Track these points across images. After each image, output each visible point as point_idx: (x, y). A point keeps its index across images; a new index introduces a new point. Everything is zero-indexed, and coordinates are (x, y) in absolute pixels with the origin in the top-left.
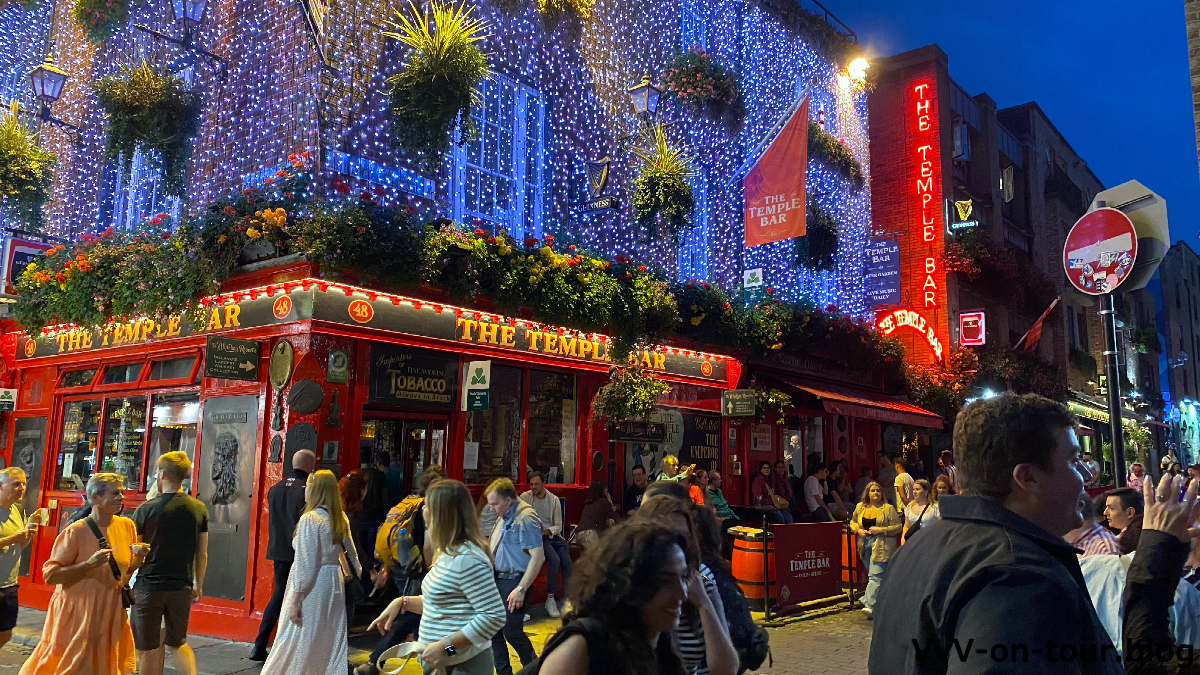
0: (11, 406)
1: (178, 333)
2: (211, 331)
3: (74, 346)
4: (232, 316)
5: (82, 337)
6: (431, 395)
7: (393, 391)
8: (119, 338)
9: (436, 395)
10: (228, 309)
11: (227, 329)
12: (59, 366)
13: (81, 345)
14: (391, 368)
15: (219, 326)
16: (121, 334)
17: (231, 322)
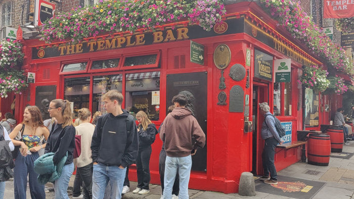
0: (33, 81)
1: (144, 43)
2: (168, 42)
3: (70, 51)
4: (183, 34)
5: (75, 48)
6: (267, 74)
7: (259, 72)
8: (101, 47)
10: (180, 30)
11: (180, 40)
12: (62, 61)
13: (75, 51)
14: (259, 60)
15: (173, 38)
16: (102, 45)
17: (182, 36)
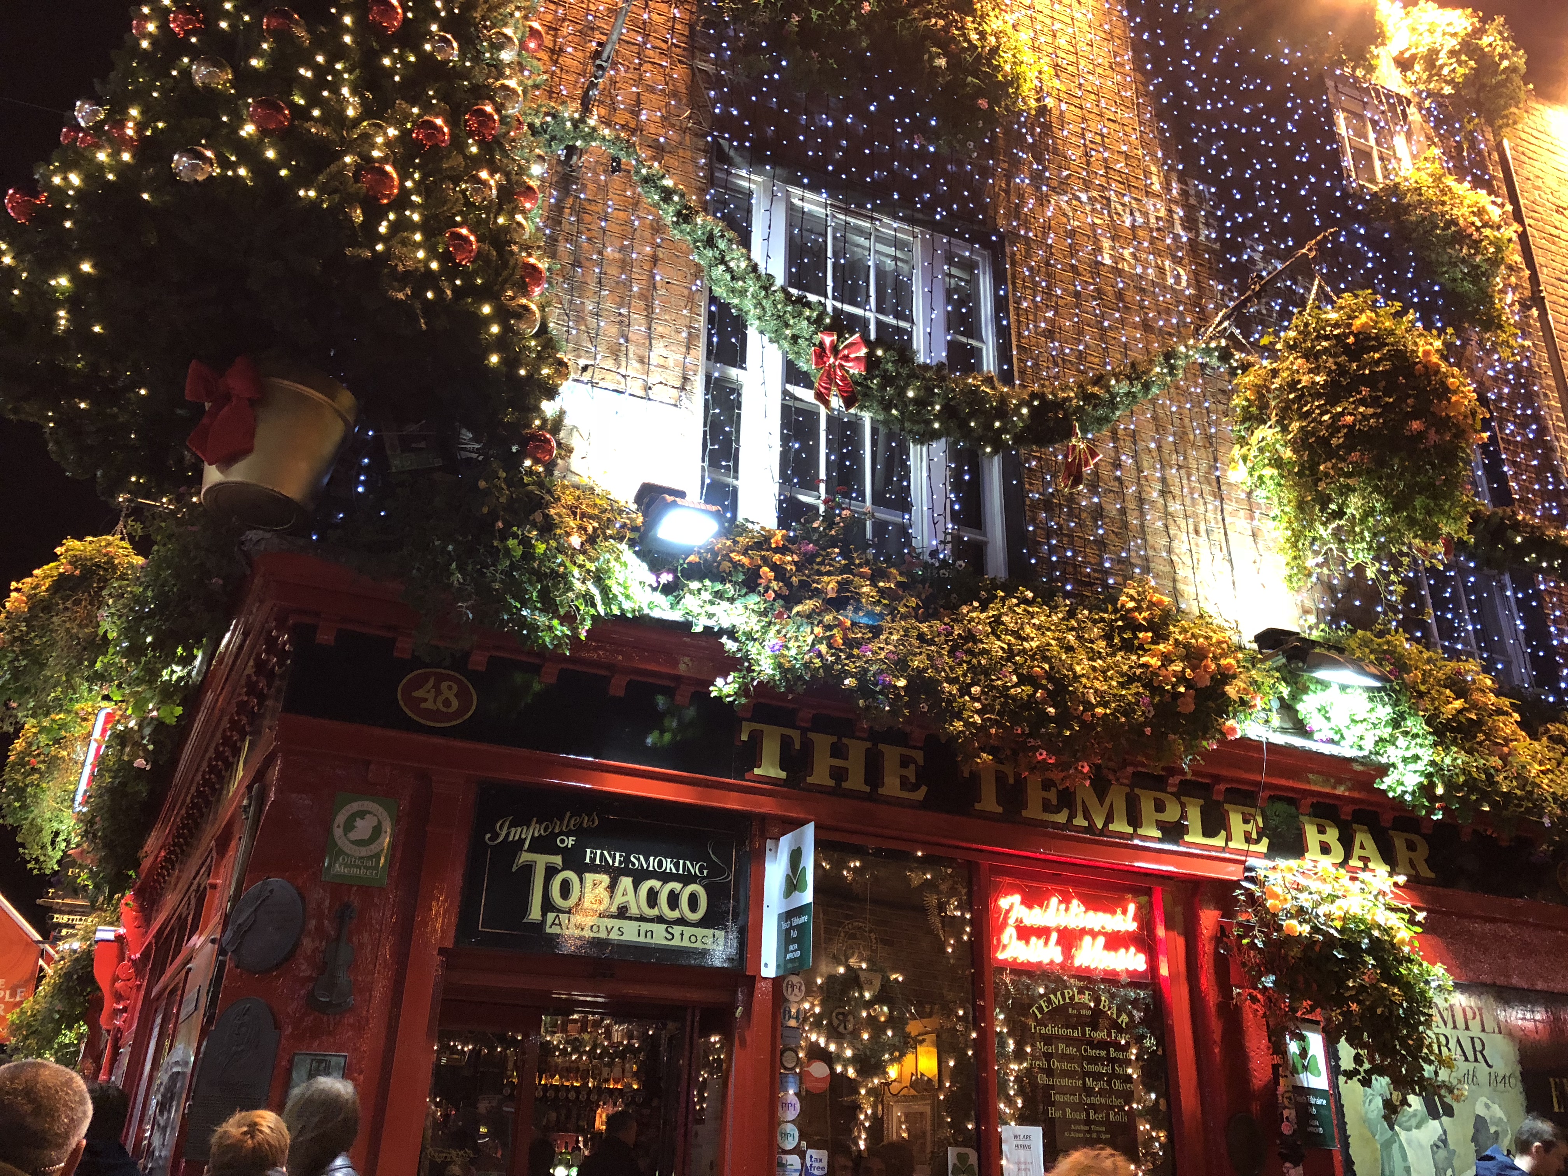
6: (659, 929)
7: (535, 914)
9: (677, 930)
14: (530, 850)
